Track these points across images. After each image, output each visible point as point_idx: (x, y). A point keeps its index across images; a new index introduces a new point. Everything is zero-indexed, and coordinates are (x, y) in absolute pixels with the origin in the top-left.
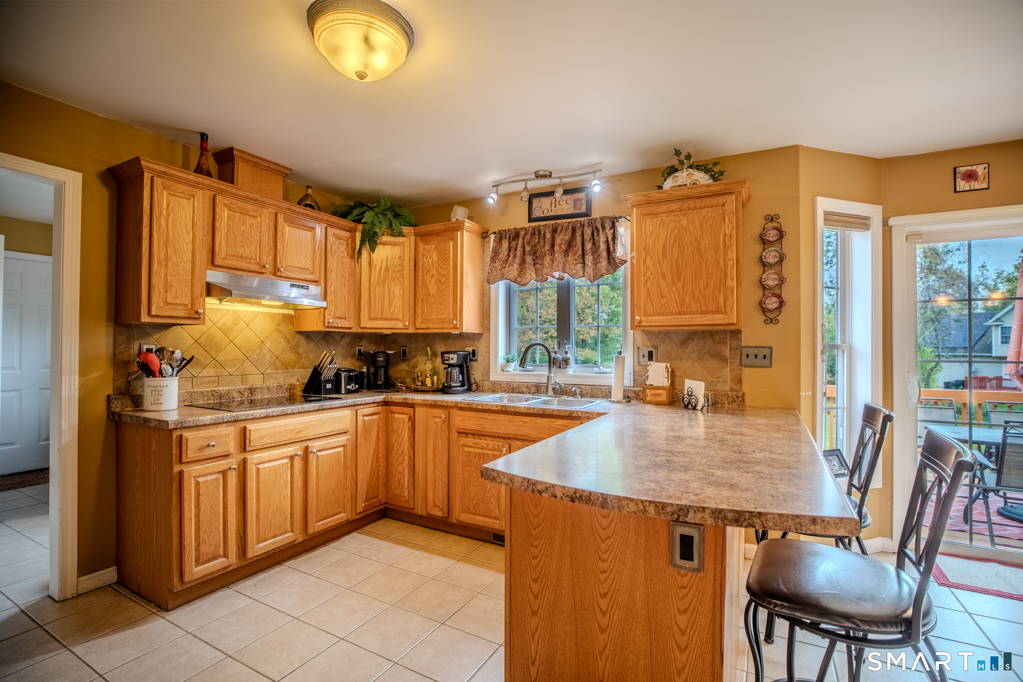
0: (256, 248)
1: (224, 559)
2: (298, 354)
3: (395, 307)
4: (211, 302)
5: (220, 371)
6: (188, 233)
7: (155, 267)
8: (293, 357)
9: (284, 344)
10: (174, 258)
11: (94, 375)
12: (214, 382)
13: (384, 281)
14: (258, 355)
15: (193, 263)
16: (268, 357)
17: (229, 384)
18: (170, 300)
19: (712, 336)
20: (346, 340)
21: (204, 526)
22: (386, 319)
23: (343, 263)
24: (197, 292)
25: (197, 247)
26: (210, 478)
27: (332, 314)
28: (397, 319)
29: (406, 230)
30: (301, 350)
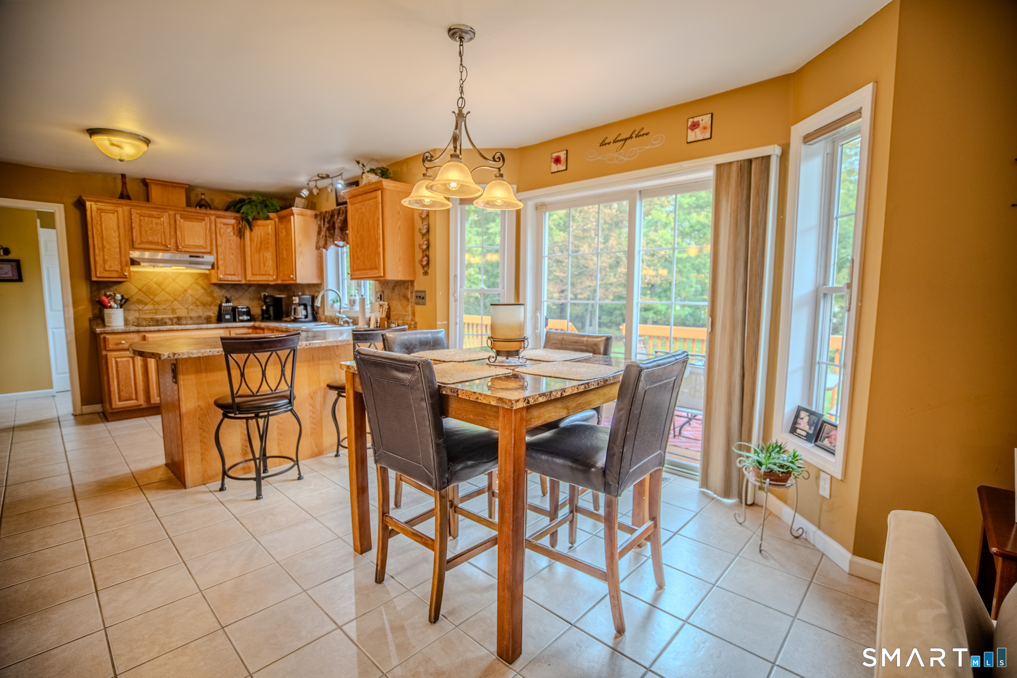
0: (161, 236)
1: (135, 401)
2: (213, 297)
3: (268, 266)
4: (133, 269)
5: (157, 306)
6: (115, 232)
7: (97, 251)
8: (209, 299)
9: (201, 291)
10: (108, 246)
11: (81, 307)
12: (153, 313)
13: (260, 250)
14: (183, 298)
15: (120, 248)
16: (190, 299)
17: (163, 314)
18: (107, 268)
19: (403, 284)
20: (252, 289)
21: (122, 383)
22: (262, 275)
23: (230, 240)
24: (124, 264)
25: (121, 239)
26: (124, 359)
27: (223, 272)
28: (269, 275)
29: (272, 215)
30: (215, 295)
